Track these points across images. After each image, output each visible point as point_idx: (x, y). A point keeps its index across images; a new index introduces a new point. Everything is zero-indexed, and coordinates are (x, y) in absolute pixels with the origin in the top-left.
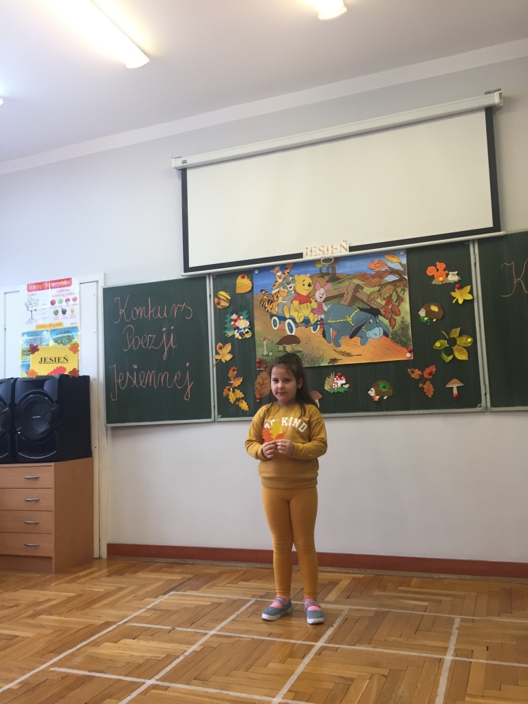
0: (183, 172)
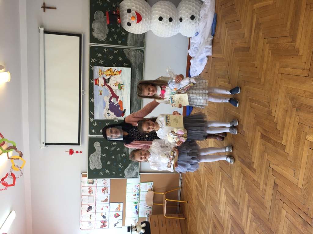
0: (47, 144)
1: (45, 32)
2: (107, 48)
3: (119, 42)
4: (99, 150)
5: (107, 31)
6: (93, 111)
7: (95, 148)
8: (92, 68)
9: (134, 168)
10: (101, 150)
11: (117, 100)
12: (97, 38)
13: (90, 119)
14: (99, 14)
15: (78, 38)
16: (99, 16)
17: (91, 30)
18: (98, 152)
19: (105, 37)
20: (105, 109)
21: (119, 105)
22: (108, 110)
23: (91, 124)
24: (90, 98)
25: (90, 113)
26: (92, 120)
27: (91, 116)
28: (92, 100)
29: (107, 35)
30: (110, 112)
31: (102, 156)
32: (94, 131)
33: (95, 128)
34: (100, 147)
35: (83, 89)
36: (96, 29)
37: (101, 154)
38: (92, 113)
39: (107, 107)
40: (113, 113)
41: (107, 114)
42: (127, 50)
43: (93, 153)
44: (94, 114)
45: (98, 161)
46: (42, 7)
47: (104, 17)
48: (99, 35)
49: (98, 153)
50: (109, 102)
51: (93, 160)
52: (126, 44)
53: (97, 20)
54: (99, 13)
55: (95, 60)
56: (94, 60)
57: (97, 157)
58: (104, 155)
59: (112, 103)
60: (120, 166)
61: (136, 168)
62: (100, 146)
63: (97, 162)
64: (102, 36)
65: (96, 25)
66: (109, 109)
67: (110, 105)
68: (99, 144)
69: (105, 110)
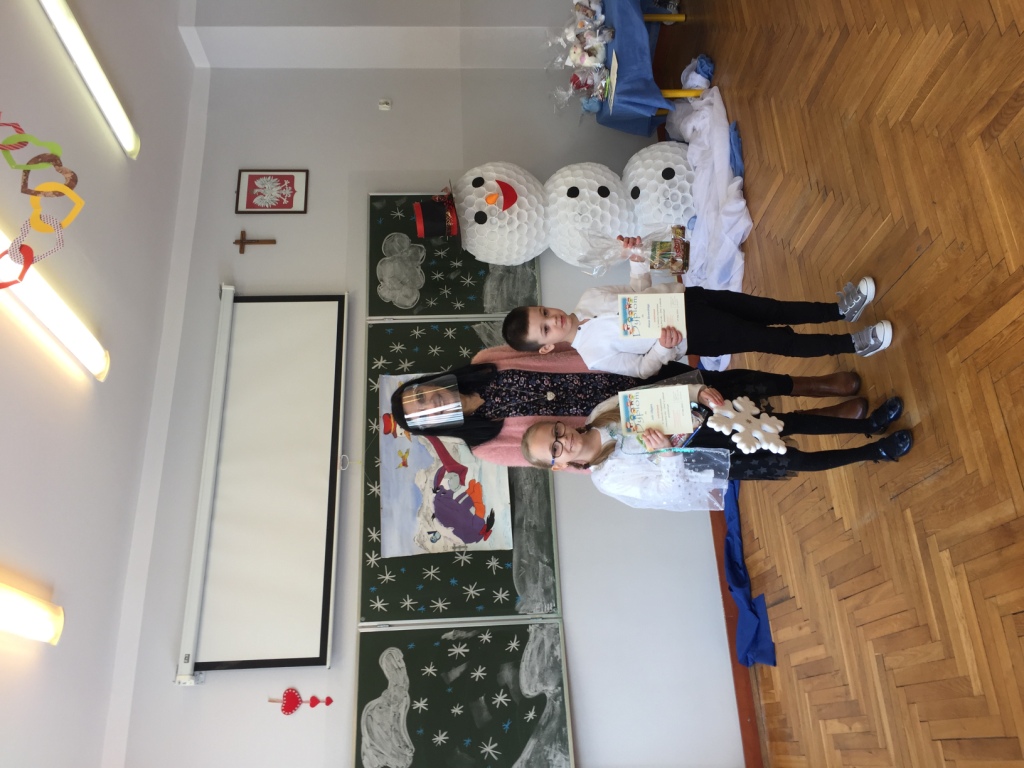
0: (199, 667)
1: (238, 299)
2: (421, 325)
3: (458, 305)
4: (401, 684)
5: (421, 281)
6: (378, 528)
7: (386, 672)
8: (376, 386)
9: (551, 757)
10: (408, 681)
11: (462, 482)
12: (391, 302)
13: (365, 559)
14: (398, 242)
15: (335, 304)
16: (396, 245)
17: (374, 282)
18: (397, 693)
19: (416, 297)
20: (422, 516)
21: (469, 499)
22: (430, 518)
23: (369, 575)
24: (366, 481)
25: (366, 535)
26: (372, 560)
27: (371, 546)
28: (374, 489)
29: (421, 290)
30: (437, 525)
31: (411, 707)
32: (379, 605)
33: (385, 591)
34: (404, 671)
35: (343, 453)
36: (387, 279)
37: (407, 700)
38: (374, 535)
39: (428, 508)
40: (451, 530)
41: (429, 533)
42: (486, 324)
43: (378, 695)
44: (379, 537)
45: (396, 731)
46: (236, 242)
47: (411, 247)
48: (397, 292)
49: (396, 698)
50: (434, 491)
51: (376, 729)
52: (481, 310)
53: (391, 255)
54: (396, 239)
55: (384, 362)
56: (380, 363)
57: (392, 714)
58: (421, 705)
59: (445, 492)
60: (489, 749)
61: (560, 756)
62: (403, 664)
63: (394, 739)
64: (406, 296)
65: (386, 270)
66: (433, 517)
67: (437, 502)
68: (401, 656)
69: (419, 519)
